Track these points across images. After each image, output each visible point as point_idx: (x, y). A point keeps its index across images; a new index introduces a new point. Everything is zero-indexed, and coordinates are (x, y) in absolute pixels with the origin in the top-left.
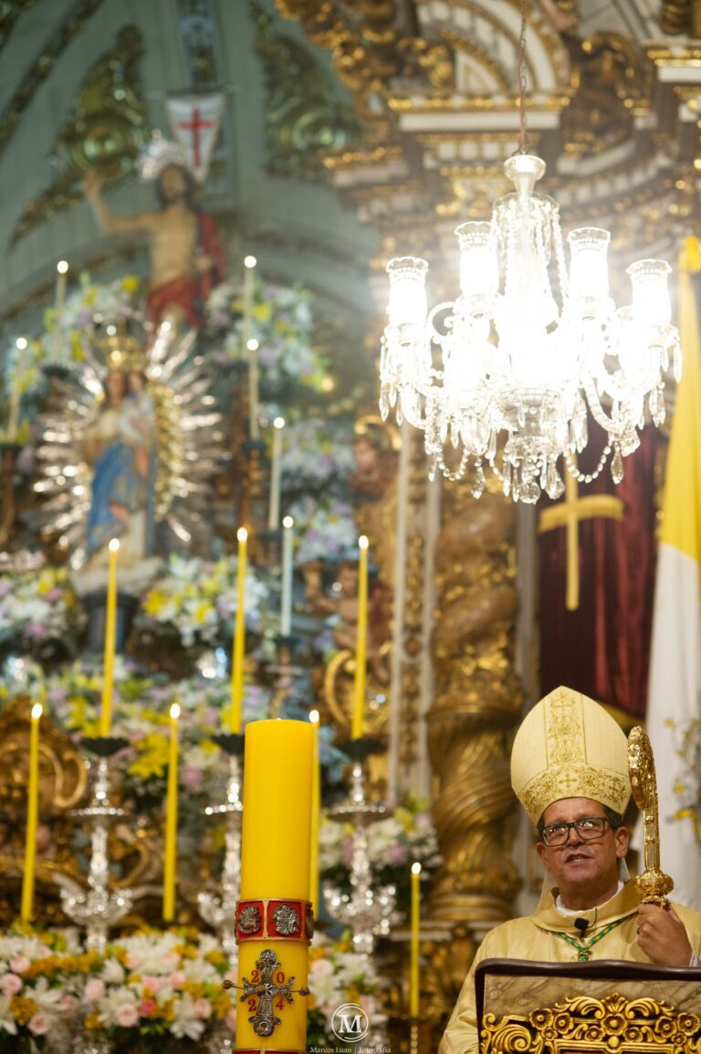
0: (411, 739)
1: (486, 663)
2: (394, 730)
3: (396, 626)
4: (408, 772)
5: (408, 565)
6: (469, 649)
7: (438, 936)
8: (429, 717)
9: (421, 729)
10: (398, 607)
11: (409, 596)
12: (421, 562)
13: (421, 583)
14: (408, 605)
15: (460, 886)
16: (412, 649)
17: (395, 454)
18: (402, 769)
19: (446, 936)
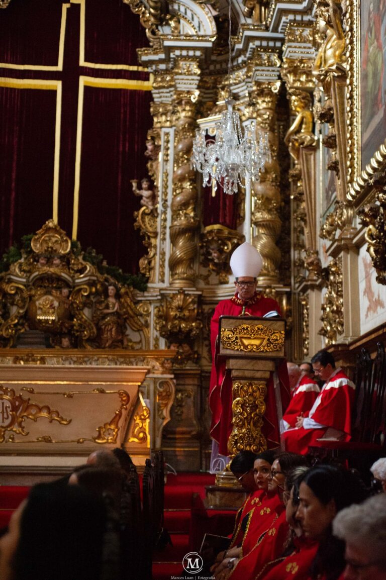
0: (165, 234)
1: (188, 212)
2: (159, 230)
3: (159, 199)
4: (163, 244)
5: (163, 180)
6: (183, 208)
7: (174, 292)
8: (170, 228)
9: (168, 231)
10: (160, 193)
11: (164, 190)
12: (167, 181)
13: (167, 187)
14: (163, 192)
15: (180, 277)
16: (165, 206)
17: (160, 146)
18: (162, 242)
19: (177, 292)
